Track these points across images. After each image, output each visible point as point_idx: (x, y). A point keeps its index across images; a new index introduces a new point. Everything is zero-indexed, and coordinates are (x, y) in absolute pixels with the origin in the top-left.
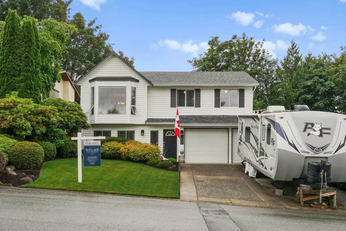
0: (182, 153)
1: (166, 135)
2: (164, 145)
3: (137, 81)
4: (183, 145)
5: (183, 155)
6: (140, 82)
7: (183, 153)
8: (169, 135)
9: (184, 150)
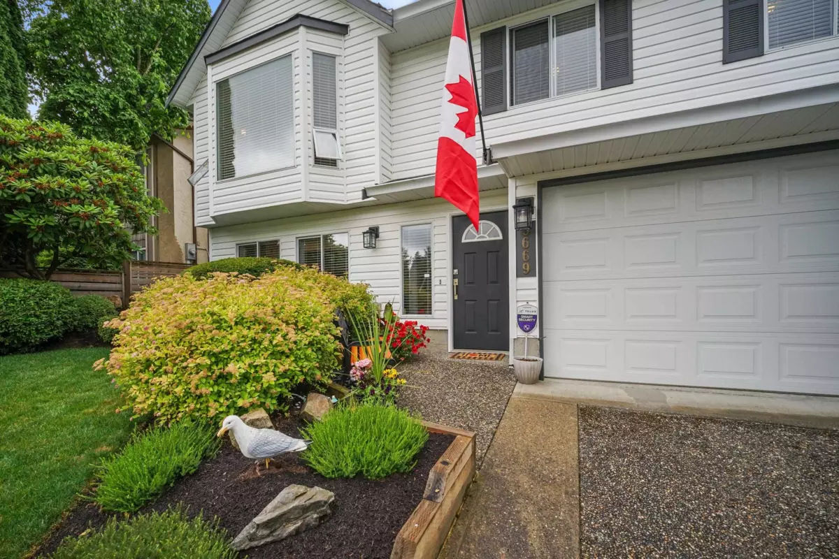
0: (526, 324)
1: (463, 241)
2: (456, 280)
3: (342, 30)
4: (534, 281)
5: (535, 333)
6: (352, 33)
7: (532, 325)
8: (475, 240)
9: (536, 304)
